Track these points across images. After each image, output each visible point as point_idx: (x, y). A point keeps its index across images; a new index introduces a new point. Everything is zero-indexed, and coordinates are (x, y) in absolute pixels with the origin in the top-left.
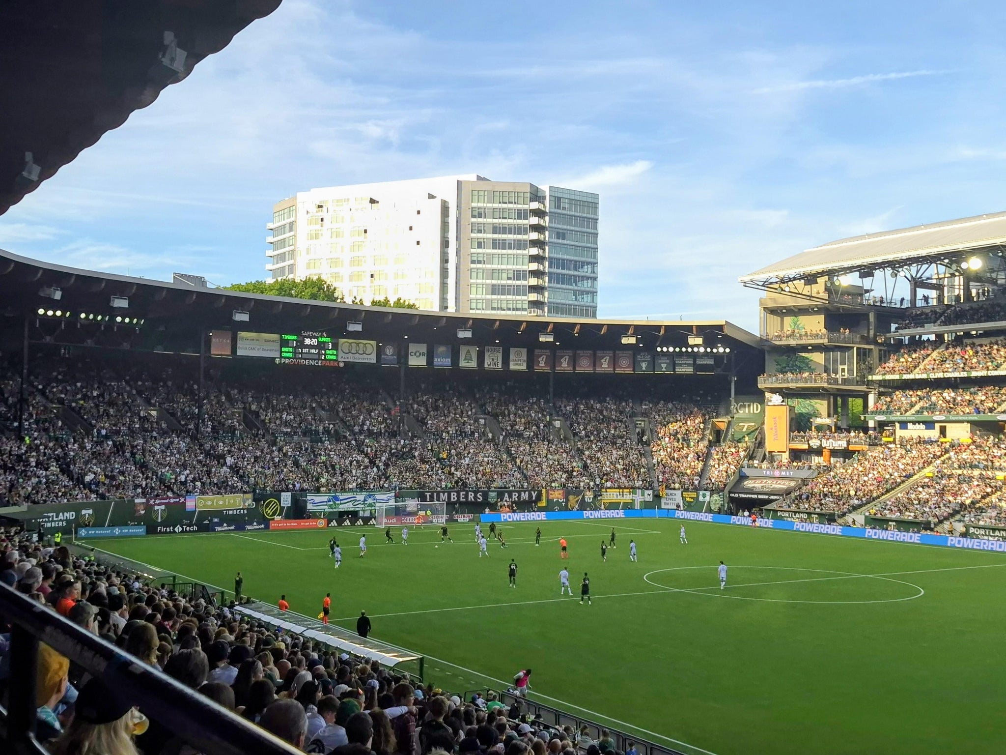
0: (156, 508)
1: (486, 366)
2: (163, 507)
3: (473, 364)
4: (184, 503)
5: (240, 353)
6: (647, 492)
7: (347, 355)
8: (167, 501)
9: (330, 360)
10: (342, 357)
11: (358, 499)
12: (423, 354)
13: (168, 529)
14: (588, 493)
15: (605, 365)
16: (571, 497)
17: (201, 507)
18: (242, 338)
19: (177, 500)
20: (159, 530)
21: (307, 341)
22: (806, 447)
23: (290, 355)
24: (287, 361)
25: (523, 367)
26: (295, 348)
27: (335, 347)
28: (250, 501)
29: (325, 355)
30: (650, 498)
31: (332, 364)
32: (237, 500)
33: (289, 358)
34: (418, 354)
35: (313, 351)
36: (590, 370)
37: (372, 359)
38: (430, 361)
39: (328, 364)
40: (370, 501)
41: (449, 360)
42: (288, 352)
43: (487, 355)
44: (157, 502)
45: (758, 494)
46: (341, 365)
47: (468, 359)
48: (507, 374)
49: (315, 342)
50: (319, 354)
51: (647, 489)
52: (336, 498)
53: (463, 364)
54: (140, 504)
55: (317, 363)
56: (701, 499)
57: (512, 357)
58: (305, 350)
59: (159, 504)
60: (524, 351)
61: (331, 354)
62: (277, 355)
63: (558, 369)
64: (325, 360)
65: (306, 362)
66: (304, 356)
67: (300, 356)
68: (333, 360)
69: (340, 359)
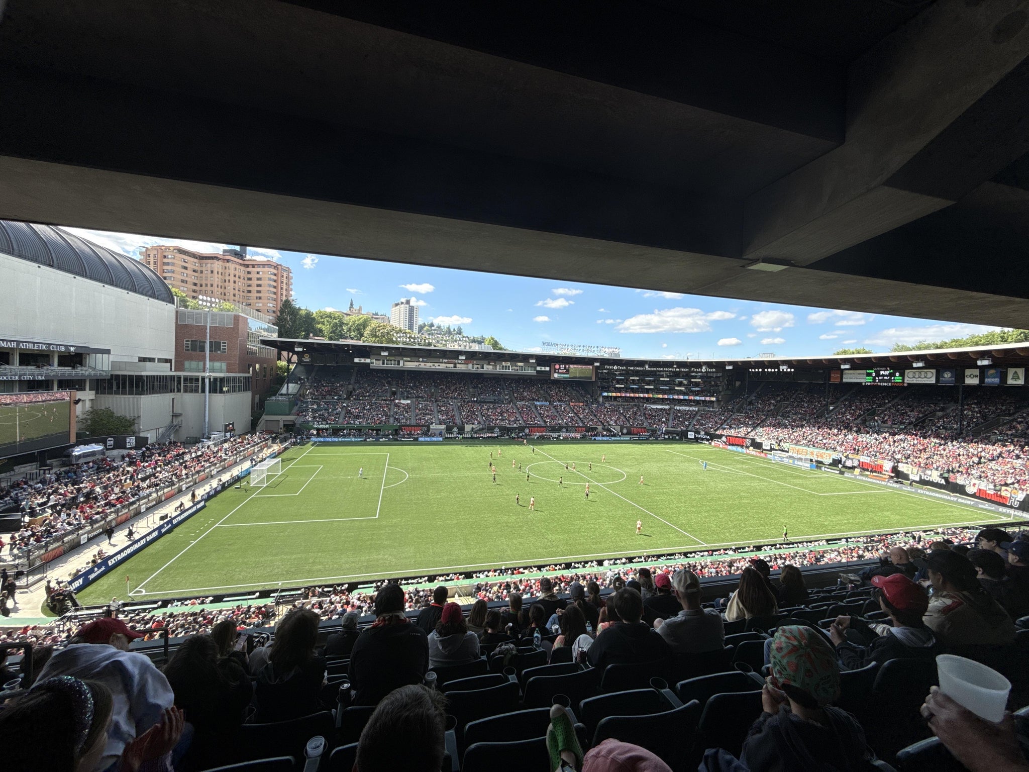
7: (911, 379)
9: (897, 383)
10: (908, 381)
12: (976, 376)
18: (846, 373)
23: (872, 381)
24: (869, 384)
26: (875, 377)
27: (902, 375)
29: (894, 379)
31: (899, 384)
33: (870, 382)
34: (972, 376)
35: (885, 378)
37: (933, 381)
38: (982, 380)
39: (896, 384)
41: (998, 379)
42: (869, 379)
46: (906, 385)
49: (887, 373)
50: (890, 379)
55: (888, 384)
58: (881, 378)
61: (898, 378)
62: (863, 381)
64: (894, 382)
65: (881, 384)
66: (880, 381)
67: (877, 381)
68: (900, 383)
69: (906, 381)
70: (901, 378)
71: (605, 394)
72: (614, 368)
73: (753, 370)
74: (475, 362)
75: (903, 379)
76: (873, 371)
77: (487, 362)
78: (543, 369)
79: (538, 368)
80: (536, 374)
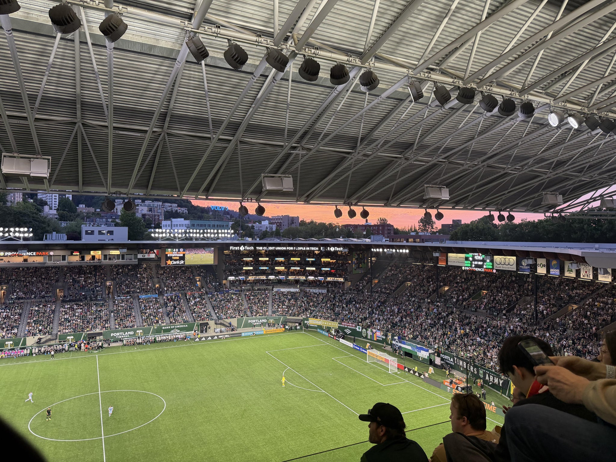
1: (582, 277)
3: (573, 275)
5: (449, 264)
7: (499, 266)
9: (488, 269)
10: (496, 267)
12: (544, 266)
18: (450, 256)
21: (476, 258)
23: (469, 265)
24: (468, 268)
26: (471, 262)
27: (492, 261)
29: (486, 265)
31: (489, 271)
33: (469, 267)
34: (541, 265)
35: (479, 263)
37: (514, 268)
38: (548, 271)
41: (557, 271)
42: (467, 264)
46: (495, 271)
47: (570, 270)
50: (483, 265)
53: (567, 274)
55: (481, 270)
58: (476, 263)
61: (488, 265)
62: (463, 265)
64: (486, 268)
65: (476, 269)
66: (477, 266)
67: (473, 266)
68: (490, 269)
69: (495, 268)
70: (491, 264)
71: (231, 278)
72: (241, 248)
73: (375, 250)
74: (52, 253)
75: (493, 265)
76: (470, 256)
77: (69, 252)
78: (147, 256)
79: (140, 256)
80: (137, 263)
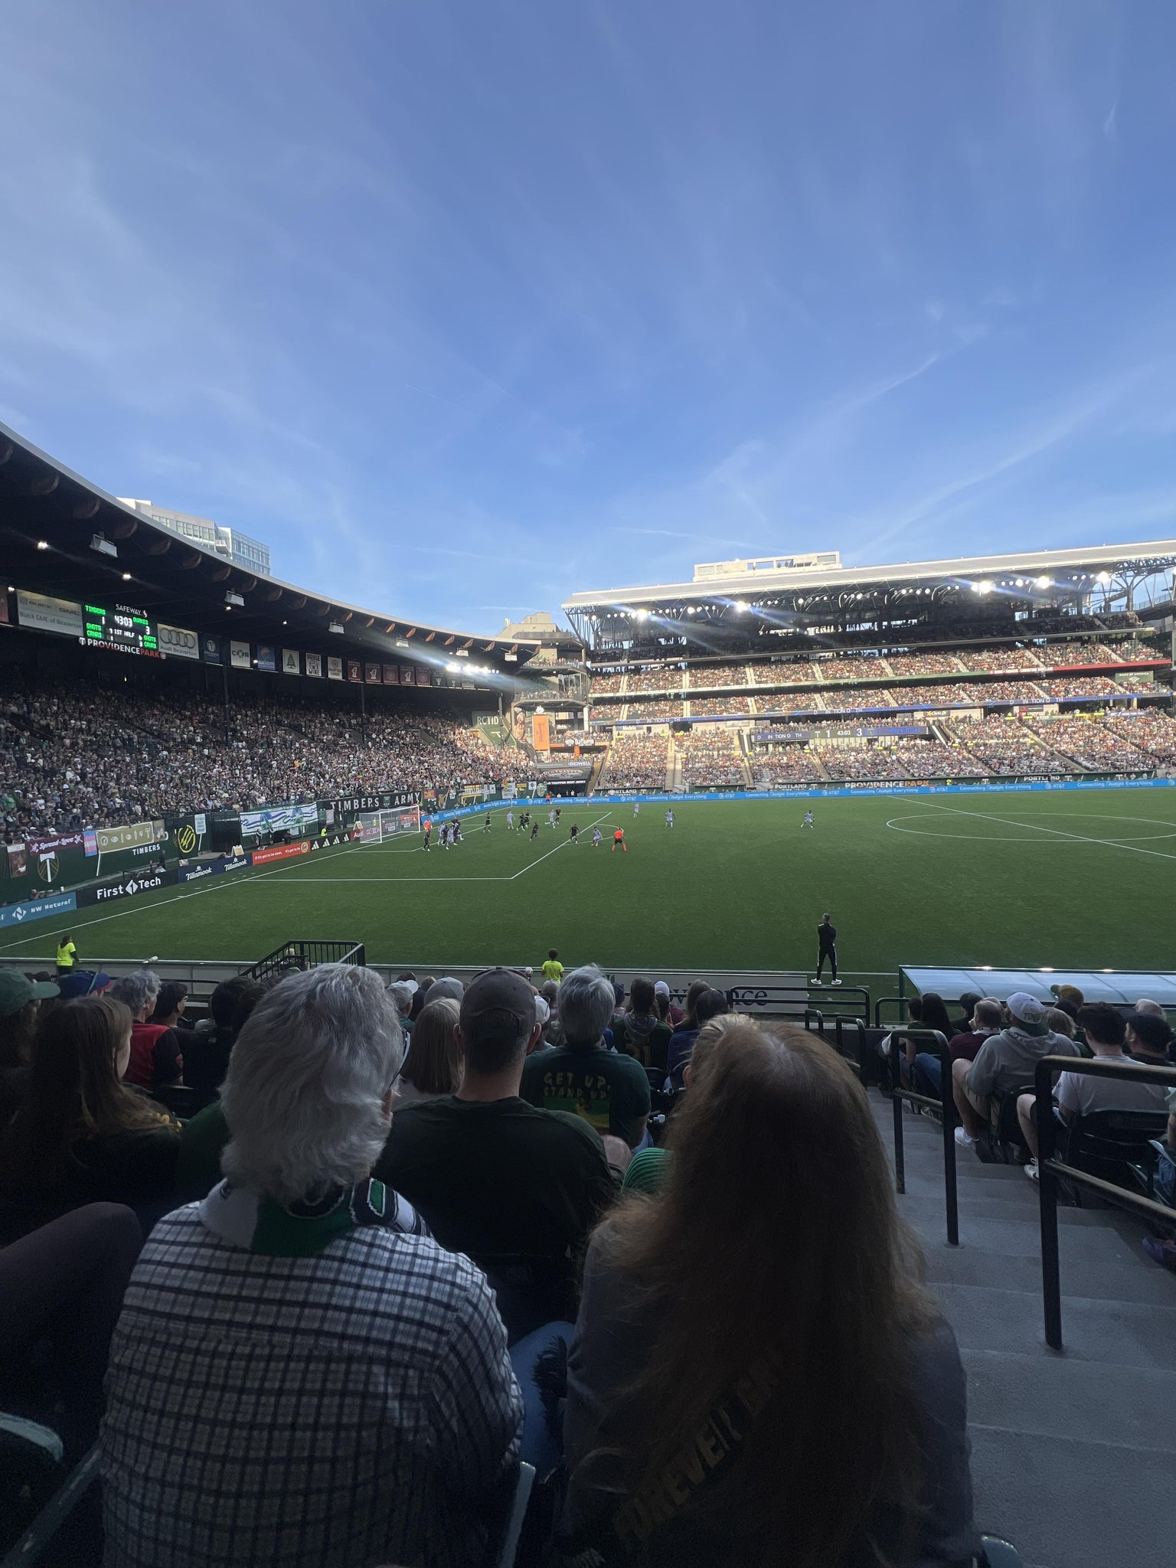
0: (43, 857)
1: (308, 673)
2: (52, 855)
3: (296, 671)
4: (82, 845)
5: (22, 621)
6: (491, 786)
7: (170, 646)
8: (56, 843)
9: (150, 649)
10: (163, 648)
11: (287, 814)
12: (246, 655)
13: (114, 890)
14: (452, 791)
15: (408, 680)
16: (440, 796)
17: (105, 848)
18: (25, 600)
19: (71, 840)
20: (99, 894)
21: (119, 620)
22: (563, 745)
23: (99, 635)
24: (95, 643)
25: (340, 677)
26: (104, 626)
27: (154, 633)
28: (161, 832)
29: (143, 641)
30: (493, 791)
31: (152, 654)
32: (148, 831)
33: (98, 640)
34: (241, 654)
35: (127, 634)
36: (396, 683)
37: (195, 654)
38: (254, 663)
39: (147, 653)
40: (298, 816)
41: (273, 664)
42: (94, 631)
43: (308, 661)
44: (43, 846)
45: (566, 780)
46: (163, 657)
47: (292, 665)
48: (326, 683)
49: (126, 622)
50: (136, 638)
51: (491, 783)
52: (268, 816)
53: (286, 669)
54: (16, 853)
55: (134, 650)
56: (530, 788)
57: (330, 666)
58: (118, 632)
59: (48, 850)
60: (339, 661)
61: (148, 641)
62: (78, 632)
63: (368, 681)
64: (144, 647)
65: (121, 648)
66: (118, 640)
67: (110, 638)
69: (159, 649)
70: (154, 639)
75: (156, 644)
76: (103, 612)
